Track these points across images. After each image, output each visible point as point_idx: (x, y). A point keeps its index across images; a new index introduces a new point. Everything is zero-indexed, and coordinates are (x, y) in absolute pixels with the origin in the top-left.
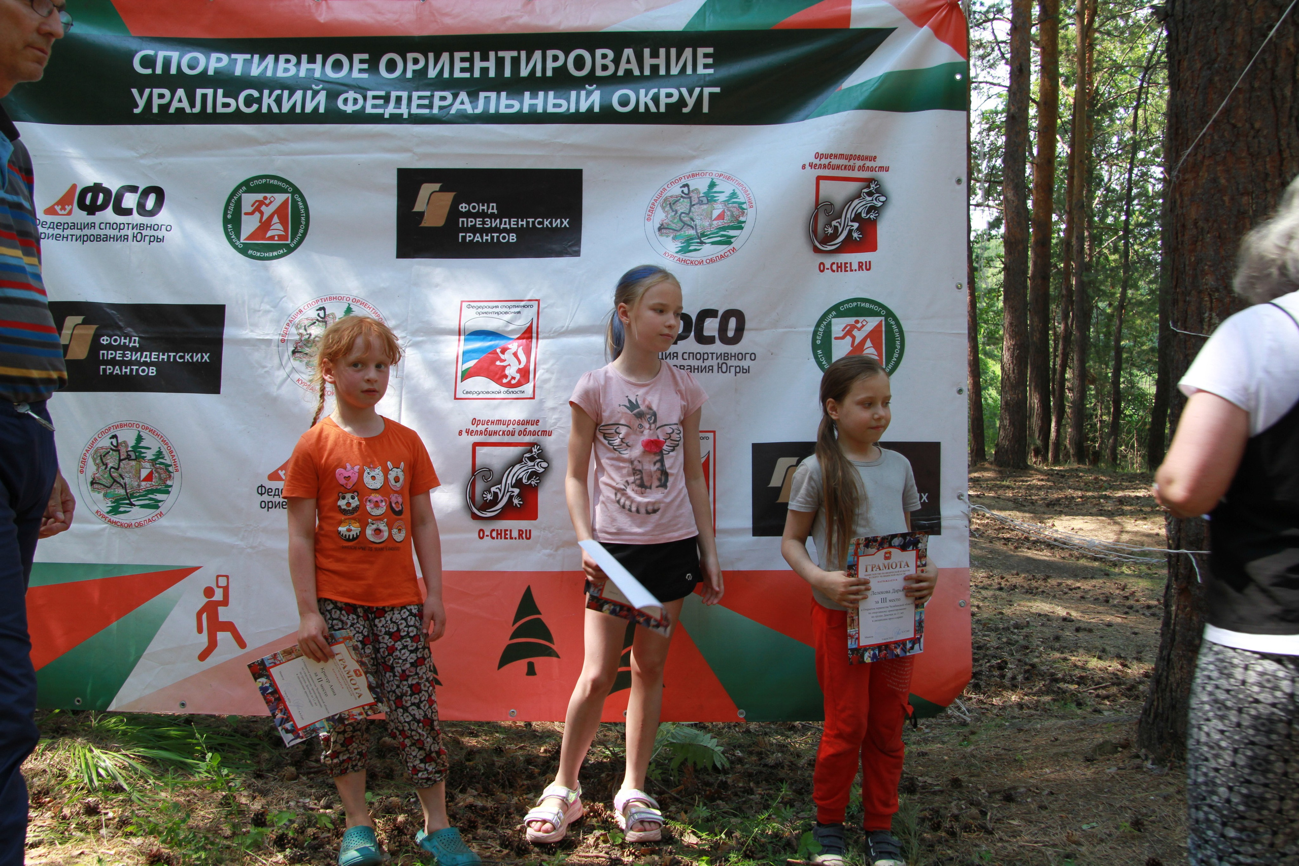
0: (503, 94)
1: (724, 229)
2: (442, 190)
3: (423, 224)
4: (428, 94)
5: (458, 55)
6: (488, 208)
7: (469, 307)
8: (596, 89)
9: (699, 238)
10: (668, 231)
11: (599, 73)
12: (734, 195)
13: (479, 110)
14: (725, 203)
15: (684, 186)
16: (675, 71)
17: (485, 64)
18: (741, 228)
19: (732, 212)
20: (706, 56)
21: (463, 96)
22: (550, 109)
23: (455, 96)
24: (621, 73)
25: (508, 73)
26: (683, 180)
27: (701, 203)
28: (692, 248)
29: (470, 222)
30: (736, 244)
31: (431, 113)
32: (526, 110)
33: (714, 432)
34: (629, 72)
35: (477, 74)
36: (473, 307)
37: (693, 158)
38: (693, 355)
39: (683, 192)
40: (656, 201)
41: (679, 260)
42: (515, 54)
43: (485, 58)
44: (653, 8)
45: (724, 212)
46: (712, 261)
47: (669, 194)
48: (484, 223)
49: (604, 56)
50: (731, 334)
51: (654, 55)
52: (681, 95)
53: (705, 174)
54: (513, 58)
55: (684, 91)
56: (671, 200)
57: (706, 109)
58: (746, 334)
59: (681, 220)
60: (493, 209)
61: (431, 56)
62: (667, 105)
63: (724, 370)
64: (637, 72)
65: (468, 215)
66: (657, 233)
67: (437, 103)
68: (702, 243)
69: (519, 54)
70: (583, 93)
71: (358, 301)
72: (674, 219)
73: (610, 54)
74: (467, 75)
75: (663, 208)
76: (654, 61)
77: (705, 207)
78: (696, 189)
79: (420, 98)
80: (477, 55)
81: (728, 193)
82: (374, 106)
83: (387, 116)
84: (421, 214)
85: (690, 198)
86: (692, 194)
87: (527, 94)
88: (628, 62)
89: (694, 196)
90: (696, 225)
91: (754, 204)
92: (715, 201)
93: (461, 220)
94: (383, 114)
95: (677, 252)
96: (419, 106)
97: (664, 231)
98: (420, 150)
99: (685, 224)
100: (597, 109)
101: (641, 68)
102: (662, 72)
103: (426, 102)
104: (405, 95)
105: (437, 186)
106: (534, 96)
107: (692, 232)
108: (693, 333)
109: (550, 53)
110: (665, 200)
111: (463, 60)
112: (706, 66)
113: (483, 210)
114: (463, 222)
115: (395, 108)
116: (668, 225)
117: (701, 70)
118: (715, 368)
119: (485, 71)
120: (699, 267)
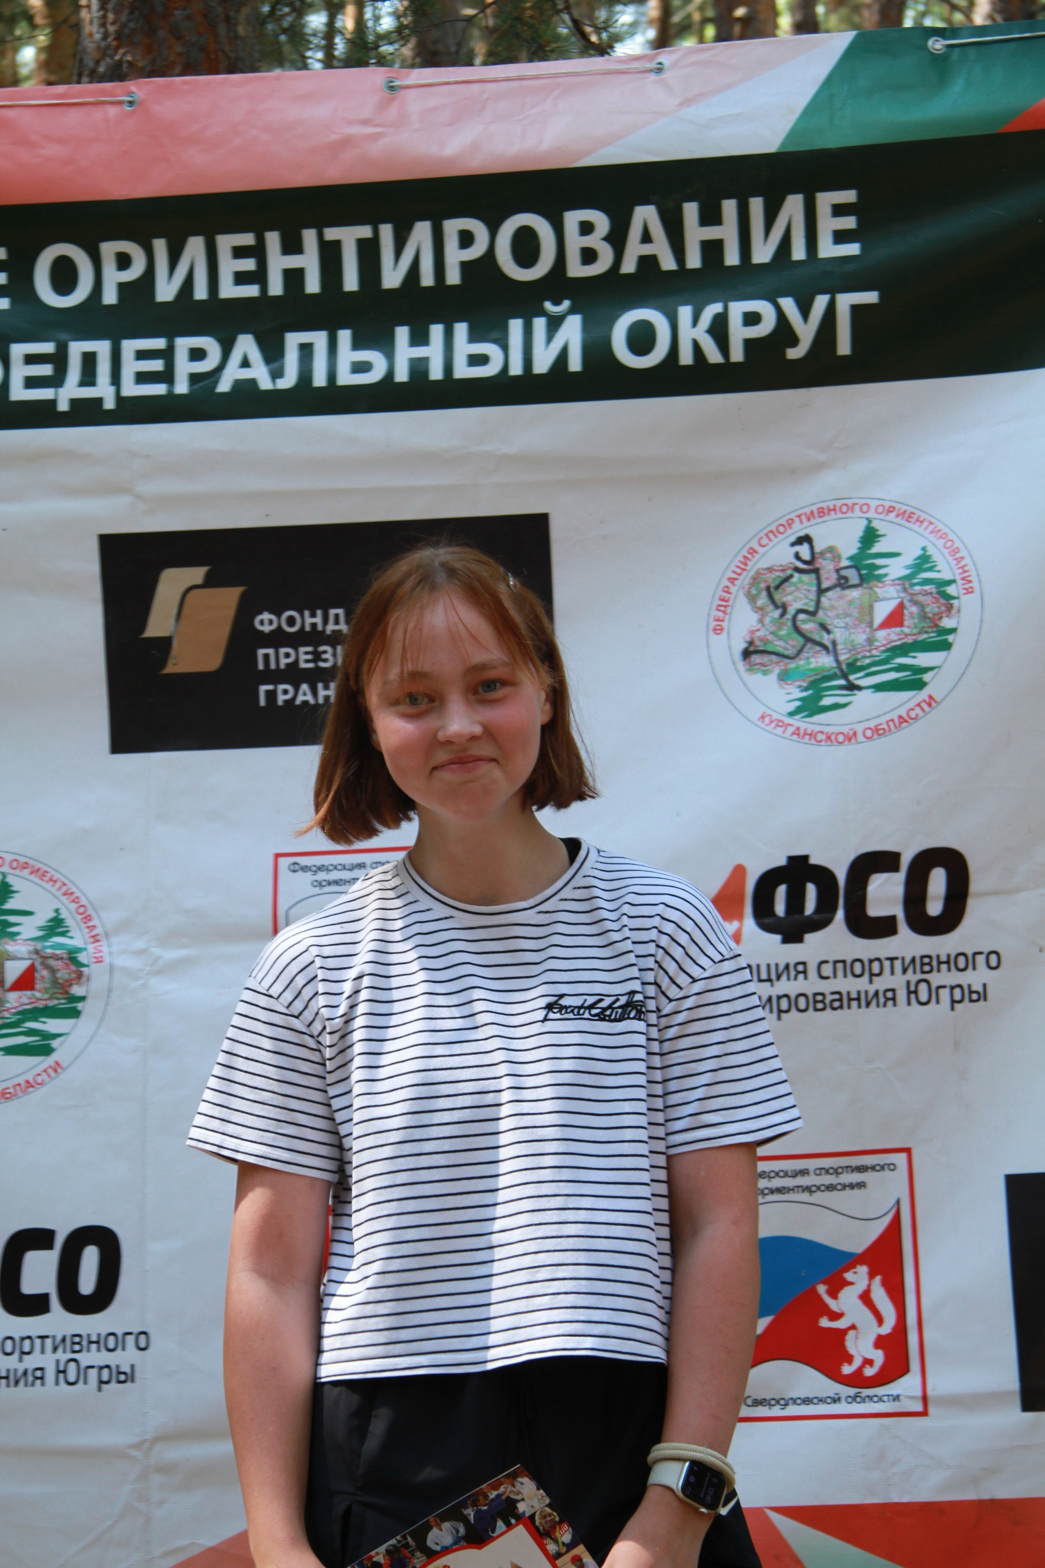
0: (345, 336)
1: (904, 649)
2: (210, 582)
3: (171, 668)
4: (159, 343)
5: (226, 242)
6: (326, 621)
7: (295, 868)
8: (572, 311)
9: (845, 676)
10: (766, 659)
11: (576, 269)
12: (924, 562)
13: (288, 381)
14: (905, 581)
15: (800, 541)
16: (762, 253)
17: (293, 262)
18: (946, 646)
19: (922, 606)
20: (839, 210)
21: (246, 344)
22: (462, 371)
23: (227, 348)
24: (629, 266)
25: (351, 282)
26: (797, 526)
27: (843, 583)
28: (826, 702)
29: (284, 657)
30: (935, 685)
31: (171, 395)
32: (402, 375)
33: (908, 1151)
34: (648, 263)
35: (276, 288)
36: (305, 869)
37: (818, 467)
38: (845, 966)
39: (797, 556)
40: (732, 580)
41: (797, 732)
42: (365, 232)
43: (292, 246)
44: (700, 97)
45: (901, 607)
46: (878, 731)
47: (764, 563)
48: (317, 657)
49: (586, 228)
50: (934, 908)
51: (711, 217)
52: (781, 317)
53: (851, 508)
54: (362, 244)
55: (788, 304)
56: (772, 578)
57: (844, 347)
58: (975, 909)
59: (797, 629)
60: (337, 622)
61: (160, 246)
62: (749, 344)
63: (923, 997)
64: (668, 263)
65: (278, 639)
66: (740, 664)
67: (184, 367)
68: (852, 687)
69: (376, 232)
70: (540, 324)
71: (25, 866)
72: (780, 626)
73: (601, 221)
74: (251, 291)
75: (752, 599)
76: (711, 233)
77: (854, 594)
78: (831, 549)
79: (142, 355)
80: (273, 239)
81: (910, 556)
82: (31, 382)
83: (63, 406)
84: (164, 644)
85: (816, 571)
86: (820, 563)
87: (402, 334)
88: (646, 238)
89: (827, 567)
90: (834, 643)
91: (975, 585)
92: (879, 578)
93: (261, 652)
94: (53, 403)
95: (791, 714)
96: (142, 378)
97: (755, 658)
98: (151, 488)
99: (808, 640)
100: (575, 364)
101: (679, 251)
102: (732, 258)
103: (157, 365)
104: (102, 348)
105: (197, 574)
106: (420, 338)
107: (825, 661)
108: (840, 914)
109: (452, 227)
110: (755, 579)
111: (239, 252)
112: (840, 237)
113: (314, 625)
114: (266, 657)
115: (83, 383)
116: (765, 641)
117: (828, 249)
118: (902, 995)
119: (294, 277)
120: (847, 748)
